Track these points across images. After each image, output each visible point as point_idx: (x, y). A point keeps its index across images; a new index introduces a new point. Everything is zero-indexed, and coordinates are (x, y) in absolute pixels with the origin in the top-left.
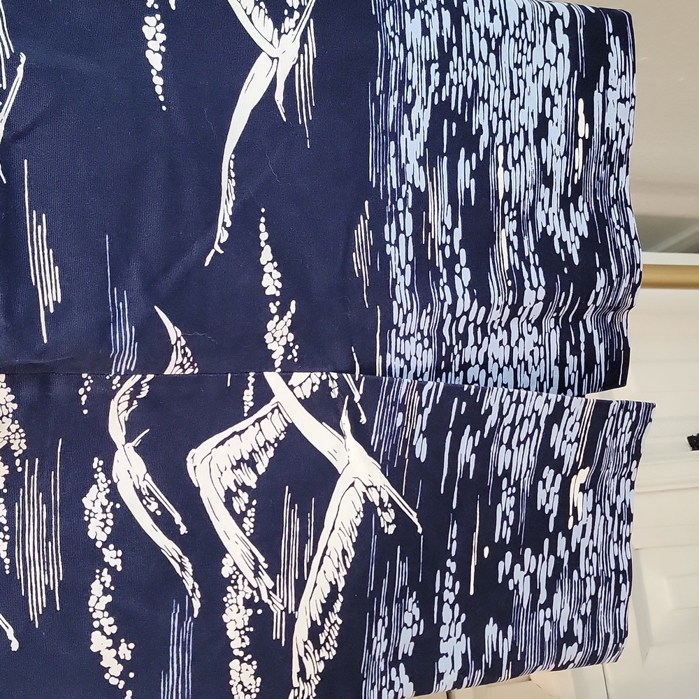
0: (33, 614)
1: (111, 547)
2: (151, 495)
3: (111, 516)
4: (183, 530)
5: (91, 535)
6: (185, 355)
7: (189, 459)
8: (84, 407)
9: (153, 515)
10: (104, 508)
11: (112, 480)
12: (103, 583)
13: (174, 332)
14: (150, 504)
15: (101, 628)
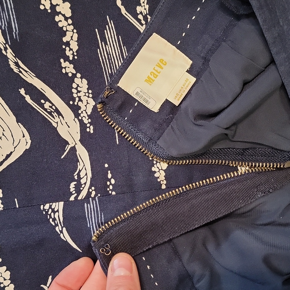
0: (111, 24)
1: (70, 75)
2: (50, 113)
3: (75, 95)
4: (22, 91)
5: (85, 81)
6: (54, 220)
7: (30, 142)
8: (108, 169)
9: (47, 99)
10: (80, 100)
11: (79, 120)
12: (71, 49)
13: (66, 236)
14: (50, 107)
15: (66, 19)
